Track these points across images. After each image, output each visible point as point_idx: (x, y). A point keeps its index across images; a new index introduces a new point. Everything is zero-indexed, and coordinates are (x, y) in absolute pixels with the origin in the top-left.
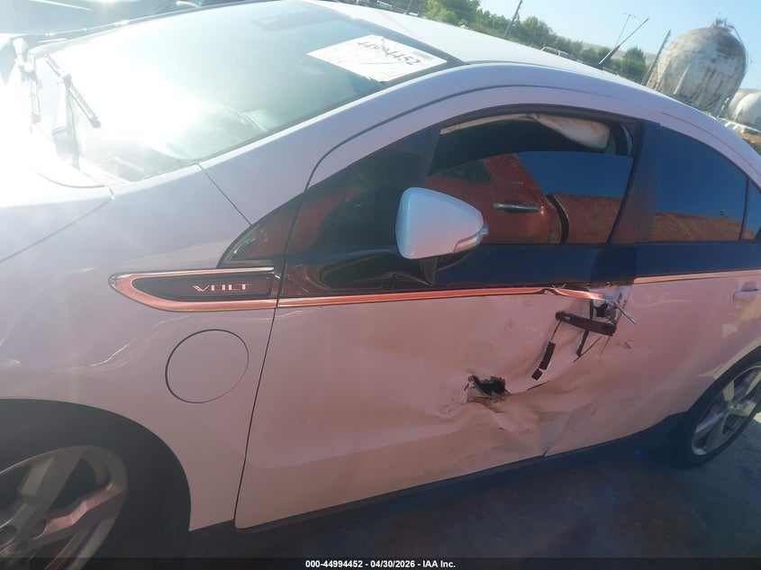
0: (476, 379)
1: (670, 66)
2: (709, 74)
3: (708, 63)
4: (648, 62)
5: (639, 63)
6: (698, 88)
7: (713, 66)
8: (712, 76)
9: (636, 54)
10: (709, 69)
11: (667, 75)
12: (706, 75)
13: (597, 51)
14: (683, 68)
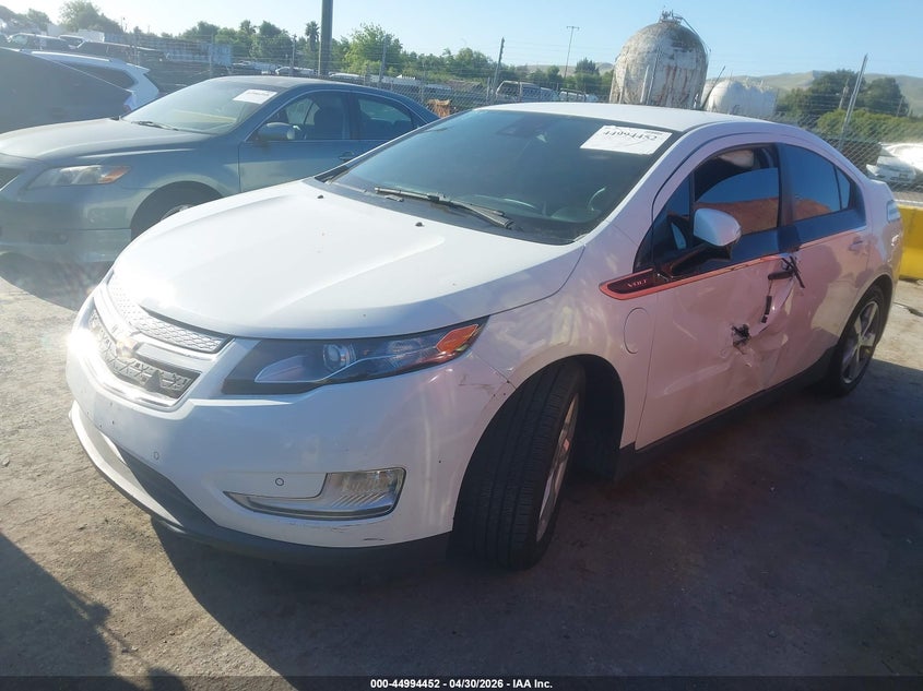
0: (735, 328)
1: (628, 72)
2: (671, 73)
3: (666, 61)
4: (602, 73)
5: (594, 75)
6: (664, 88)
7: (672, 63)
8: (674, 74)
9: (587, 67)
10: (669, 68)
11: (628, 82)
12: (668, 74)
13: (545, 71)
14: (643, 72)
